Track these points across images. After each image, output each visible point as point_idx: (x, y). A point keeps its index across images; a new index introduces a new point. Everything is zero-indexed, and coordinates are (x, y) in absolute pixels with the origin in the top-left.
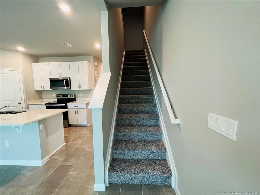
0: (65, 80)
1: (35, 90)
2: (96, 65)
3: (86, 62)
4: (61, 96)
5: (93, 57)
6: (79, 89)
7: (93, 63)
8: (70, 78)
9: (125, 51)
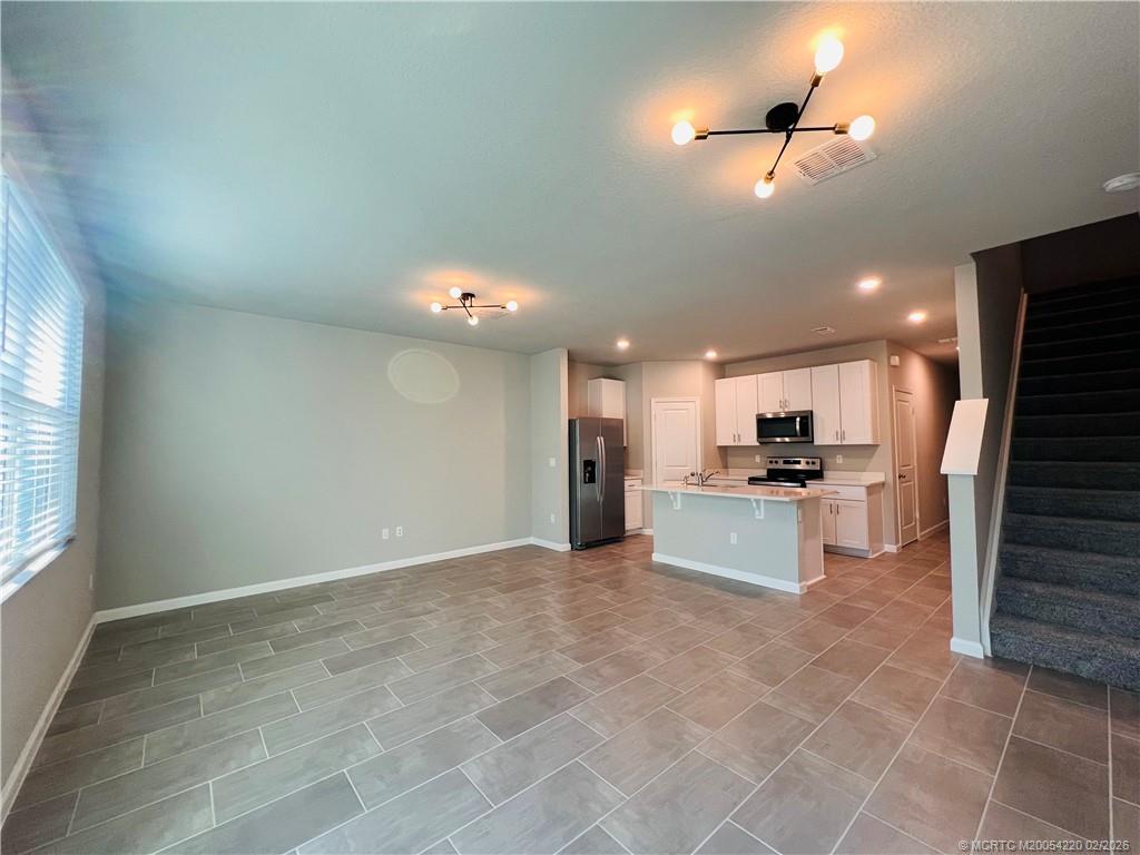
0: (798, 419)
1: (719, 444)
2: (895, 366)
3: (867, 362)
4: (781, 461)
5: (885, 342)
6: (839, 443)
7: (885, 360)
8: (812, 412)
9: (1026, 296)
